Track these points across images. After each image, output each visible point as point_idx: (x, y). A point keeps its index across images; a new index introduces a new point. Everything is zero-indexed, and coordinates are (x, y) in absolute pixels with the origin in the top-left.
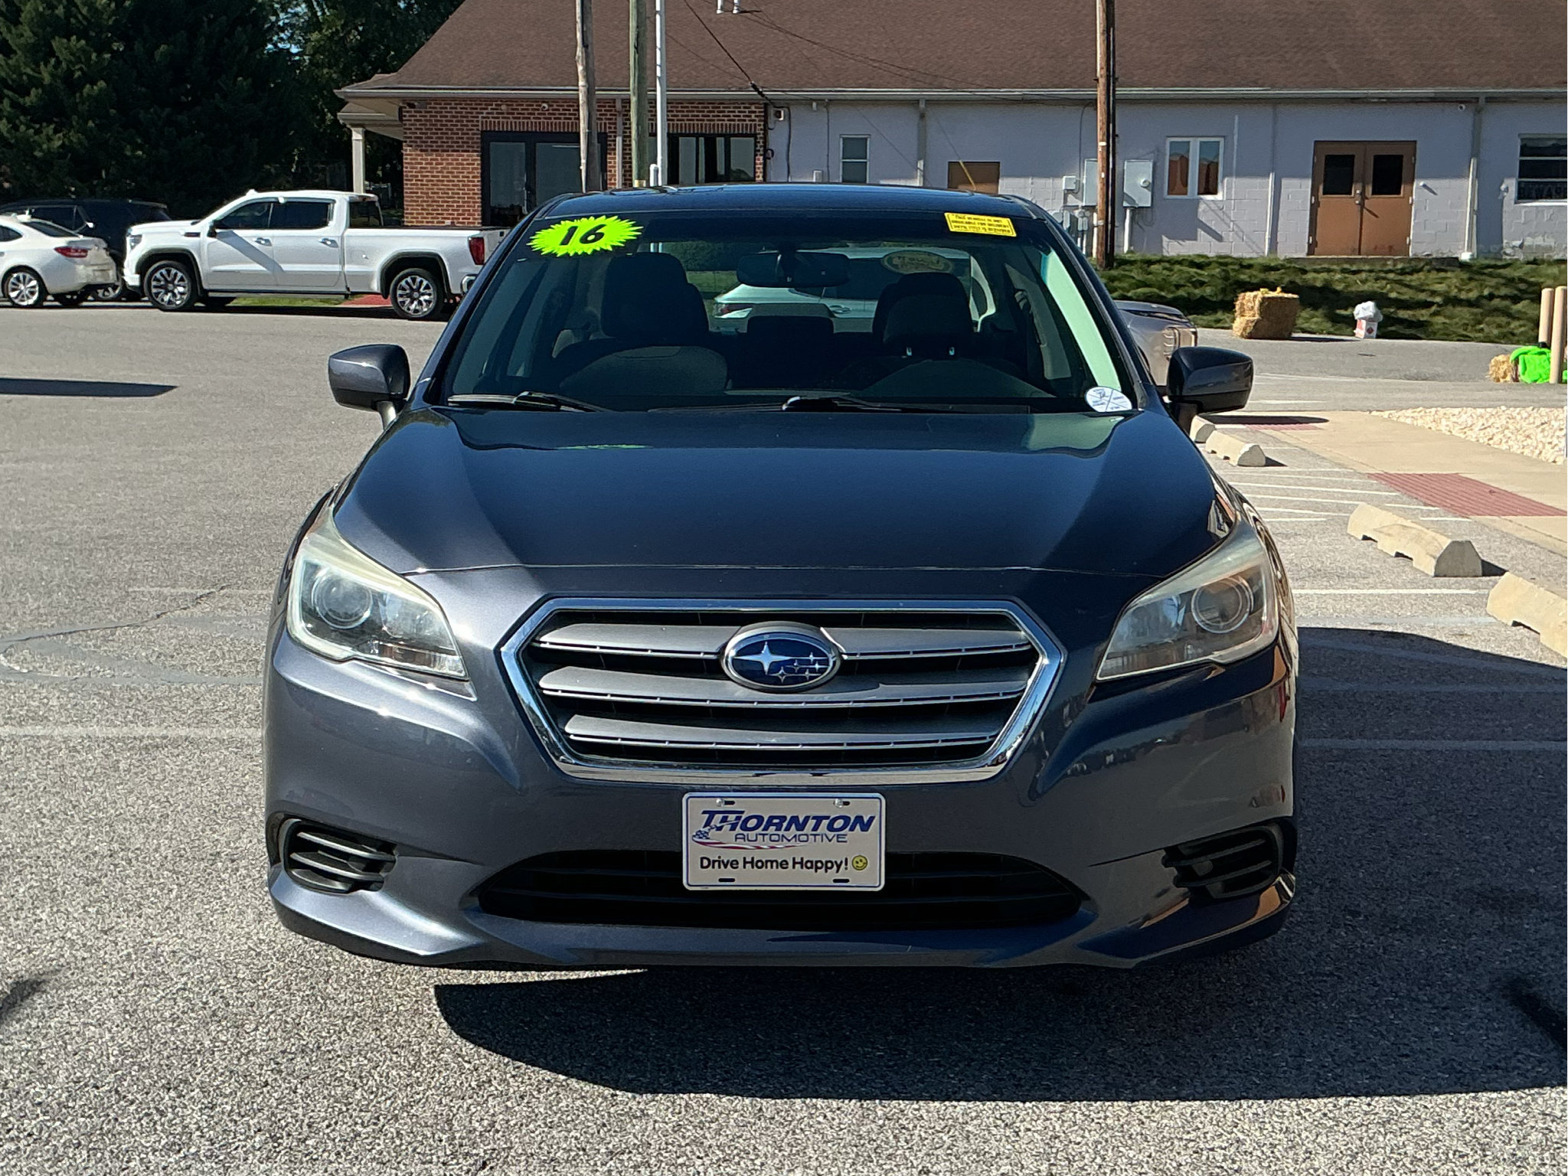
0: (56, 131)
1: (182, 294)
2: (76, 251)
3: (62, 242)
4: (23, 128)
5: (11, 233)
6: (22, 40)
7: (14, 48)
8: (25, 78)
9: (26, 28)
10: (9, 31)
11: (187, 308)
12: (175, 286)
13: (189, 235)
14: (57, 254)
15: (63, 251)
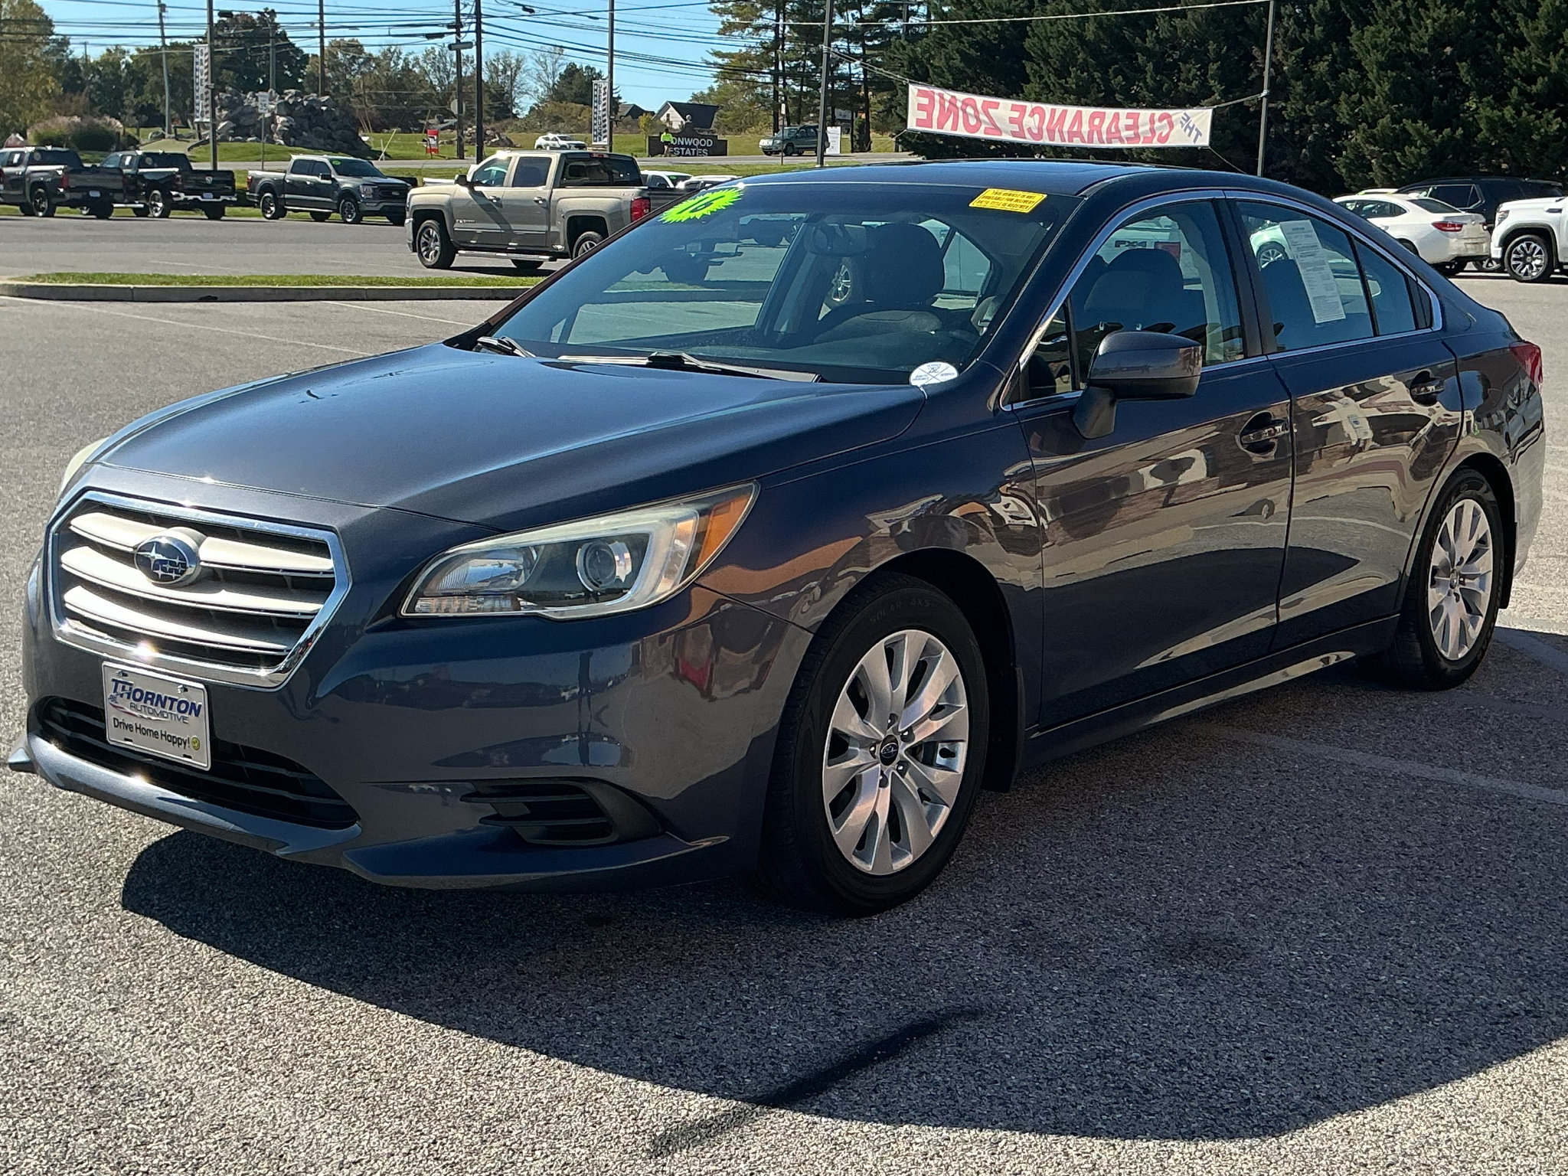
0: (1556, 116)
1: (1537, 266)
2: (1453, 225)
3: (1439, 217)
4: (1524, 114)
5: (1397, 209)
6: (1537, 33)
7: (1528, 40)
8: (1534, 67)
9: (1543, 22)
10: (1527, 25)
11: (1544, 278)
12: (1534, 259)
13: (1551, 211)
14: (1434, 229)
15: (1440, 226)
